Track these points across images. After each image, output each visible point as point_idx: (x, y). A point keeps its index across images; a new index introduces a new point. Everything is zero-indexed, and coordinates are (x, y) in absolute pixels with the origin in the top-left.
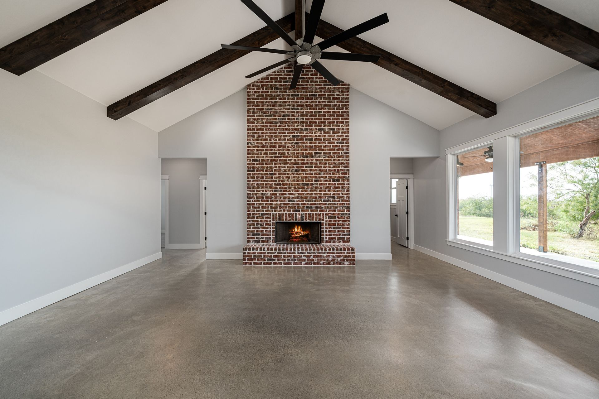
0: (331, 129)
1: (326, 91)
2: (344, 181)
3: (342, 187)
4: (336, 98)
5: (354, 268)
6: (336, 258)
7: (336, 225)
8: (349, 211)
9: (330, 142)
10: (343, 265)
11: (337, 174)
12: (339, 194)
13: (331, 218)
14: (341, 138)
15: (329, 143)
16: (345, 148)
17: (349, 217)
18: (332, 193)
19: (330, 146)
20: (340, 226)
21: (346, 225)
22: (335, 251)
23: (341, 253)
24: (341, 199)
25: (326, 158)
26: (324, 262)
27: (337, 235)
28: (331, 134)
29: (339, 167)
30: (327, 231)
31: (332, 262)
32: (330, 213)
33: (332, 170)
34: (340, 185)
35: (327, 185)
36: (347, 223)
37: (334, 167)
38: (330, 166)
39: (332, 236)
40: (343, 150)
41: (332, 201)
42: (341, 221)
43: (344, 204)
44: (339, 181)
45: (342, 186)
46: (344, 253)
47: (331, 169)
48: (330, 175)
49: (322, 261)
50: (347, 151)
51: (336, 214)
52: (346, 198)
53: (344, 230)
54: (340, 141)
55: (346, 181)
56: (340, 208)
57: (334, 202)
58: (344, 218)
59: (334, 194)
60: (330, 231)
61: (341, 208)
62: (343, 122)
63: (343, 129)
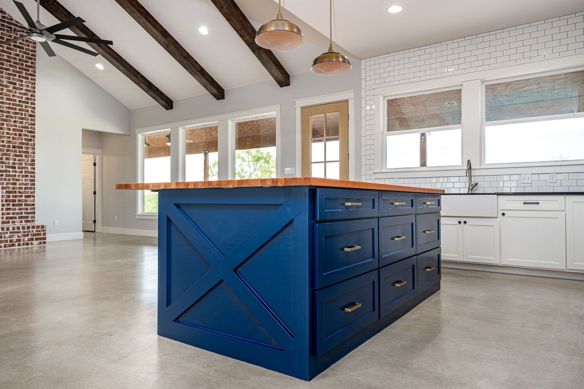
0: (11, 83)
1: (4, 33)
2: (27, 148)
3: (26, 156)
4: (19, 47)
5: (44, 247)
6: (22, 238)
7: (17, 201)
8: (34, 184)
9: (9, 98)
10: (31, 245)
11: (18, 139)
12: (21, 164)
13: (10, 192)
14: (24, 97)
15: (7, 99)
16: (30, 109)
17: (35, 192)
18: (11, 162)
19: (10, 104)
20: (22, 203)
21: (30, 202)
22: (21, 230)
23: (29, 232)
24: (23, 170)
25: (3, 118)
26: (6, 243)
27: (18, 213)
28: (11, 89)
29: (22, 131)
30: (4, 209)
31: (17, 244)
32: (8, 186)
33: (12, 134)
34: (22, 153)
35: (4, 151)
36: (32, 199)
37: (14, 130)
38: (9, 128)
39: (11, 215)
40: (27, 111)
41: (11, 172)
42: (23, 197)
43: (28, 176)
44: (21, 148)
45: (25, 154)
46: (33, 231)
47: (11, 132)
48: (8, 140)
49: (3, 243)
50: (33, 113)
51: (17, 187)
52: (31, 169)
53: (28, 208)
54: (24, 100)
55: (30, 149)
56: (22, 181)
57: (14, 174)
58: (28, 193)
59: (14, 164)
60: (7, 209)
61: (24, 180)
62: (27, 78)
63: (28, 86)
